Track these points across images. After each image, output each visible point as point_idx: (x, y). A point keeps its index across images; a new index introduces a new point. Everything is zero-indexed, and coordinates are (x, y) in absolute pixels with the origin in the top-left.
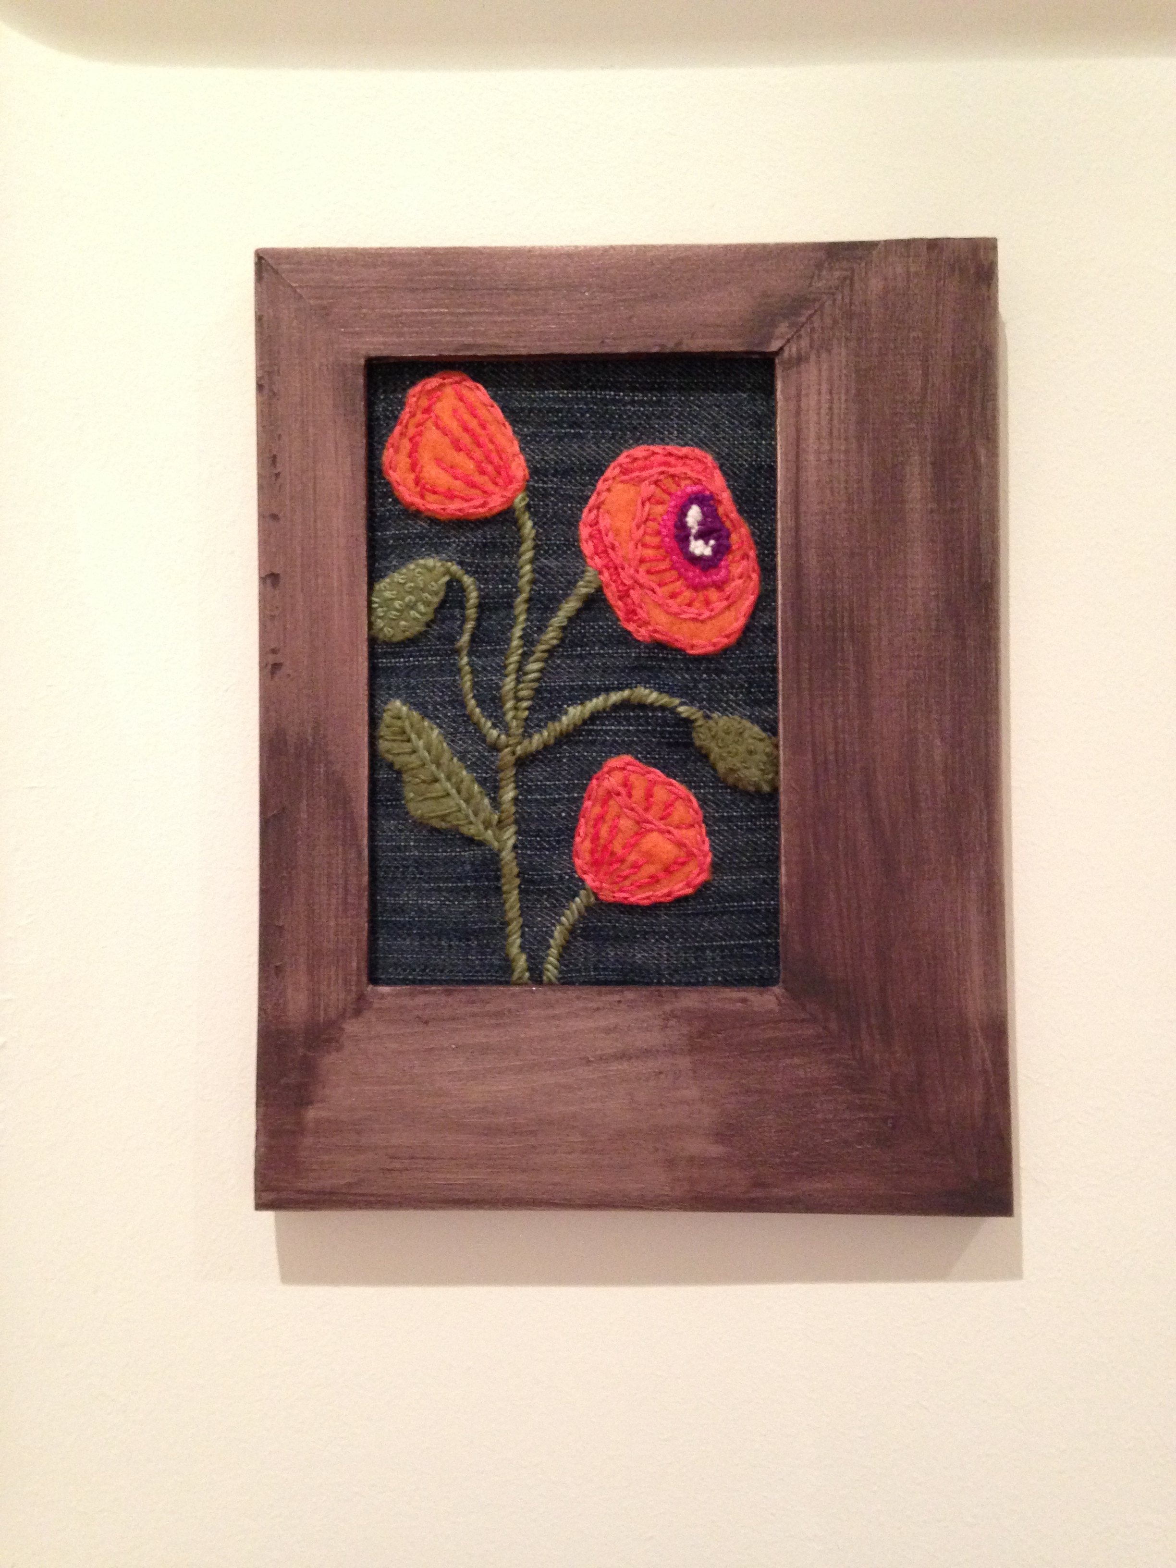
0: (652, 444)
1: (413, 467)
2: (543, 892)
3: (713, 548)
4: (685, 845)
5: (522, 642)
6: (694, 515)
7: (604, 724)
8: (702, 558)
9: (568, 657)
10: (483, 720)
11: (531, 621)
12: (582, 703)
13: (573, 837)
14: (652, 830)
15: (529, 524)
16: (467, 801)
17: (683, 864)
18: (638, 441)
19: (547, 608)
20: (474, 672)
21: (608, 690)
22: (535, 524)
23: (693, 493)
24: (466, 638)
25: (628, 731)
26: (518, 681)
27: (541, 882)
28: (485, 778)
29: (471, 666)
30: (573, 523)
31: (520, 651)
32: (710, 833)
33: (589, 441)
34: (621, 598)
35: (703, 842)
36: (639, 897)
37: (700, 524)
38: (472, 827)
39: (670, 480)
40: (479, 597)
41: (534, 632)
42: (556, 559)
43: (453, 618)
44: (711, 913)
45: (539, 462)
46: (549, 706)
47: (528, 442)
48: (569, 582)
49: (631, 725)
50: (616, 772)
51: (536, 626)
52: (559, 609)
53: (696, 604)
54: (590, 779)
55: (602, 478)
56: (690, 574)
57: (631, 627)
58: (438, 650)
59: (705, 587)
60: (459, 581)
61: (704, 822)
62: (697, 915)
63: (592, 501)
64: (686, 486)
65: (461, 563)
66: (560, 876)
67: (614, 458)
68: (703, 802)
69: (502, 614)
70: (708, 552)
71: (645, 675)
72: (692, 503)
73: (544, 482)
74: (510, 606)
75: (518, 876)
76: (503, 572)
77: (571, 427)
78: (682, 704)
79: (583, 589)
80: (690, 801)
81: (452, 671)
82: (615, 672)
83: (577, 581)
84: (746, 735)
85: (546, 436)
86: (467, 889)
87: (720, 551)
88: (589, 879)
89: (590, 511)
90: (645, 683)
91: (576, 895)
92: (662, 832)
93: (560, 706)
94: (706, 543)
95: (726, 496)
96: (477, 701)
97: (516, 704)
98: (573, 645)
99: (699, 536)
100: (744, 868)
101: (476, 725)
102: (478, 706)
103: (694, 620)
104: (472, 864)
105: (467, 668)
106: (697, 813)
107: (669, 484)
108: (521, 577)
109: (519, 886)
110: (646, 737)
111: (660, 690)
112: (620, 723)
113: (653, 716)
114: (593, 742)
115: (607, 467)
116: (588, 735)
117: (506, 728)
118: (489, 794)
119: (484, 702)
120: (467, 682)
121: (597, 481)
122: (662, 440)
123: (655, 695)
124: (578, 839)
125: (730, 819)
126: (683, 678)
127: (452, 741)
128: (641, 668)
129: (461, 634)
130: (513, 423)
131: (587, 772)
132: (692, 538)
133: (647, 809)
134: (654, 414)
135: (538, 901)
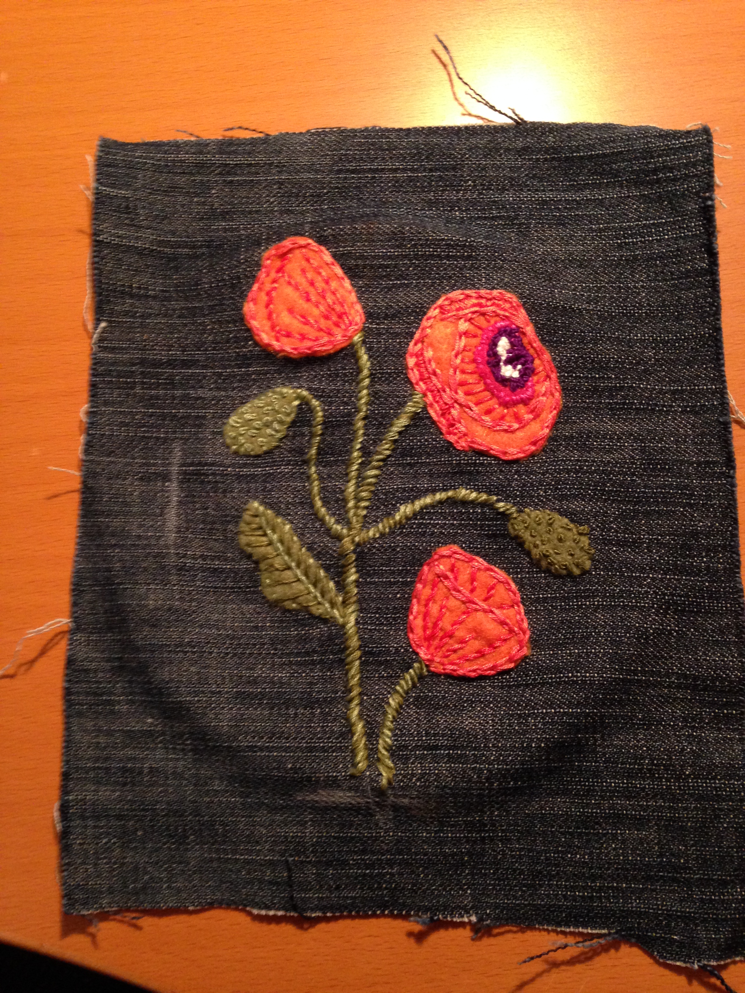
0: (465, 289)
1: (270, 316)
2: (380, 663)
3: (520, 371)
4: (507, 624)
5: (360, 454)
6: (503, 345)
7: (431, 519)
8: (510, 380)
9: (399, 465)
10: (327, 518)
11: (368, 435)
12: (413, 502)
13: (407, 616)
14: (476, 610)
15: (365, 357)
16: (315, 585)
17: (505, 640)
18: (453, 288)
19: (381, 424)
20: (321, 479)
21: (434, 491)
22: (370, 357)
23: (502, 327)
24: (314, 451)
25: (453, 524)
26: (358, 486)
27: (379, 653)
28: (329, 565)
29: (319, 474)
30: (401, 355)
31: (360, 461)
32: (528, 612)
33: (412, 289)
34: (443, 415)
35: (522, 620)
36: (466, 669)
37: (508, 352)
38: (320, 607)
39: (482, 318)
40: (324, 416)
41: (371, 445)
42: (388, 384)
43: (303, 435)
44: (531, 684)
45: (372, 308)
46: (384, 505)
47: (363, 292)
48: (399, 403)
49: (455, 519)
50: (445, 559)
51: (371, 439)
52: (391, 425)
53: (507, 418)
54: (421, 565)
55: (425, 317)
56: (502, 394)
57: (452, 439)
58: (290, 461)
59: (515, 403)
60: (307, 403)
61: (522, 602)
62: (518, 686)
63: (417, 336)
64: (496, 323)
65: (309, 389)
66: (397, 649)
67: (433, 302)
68: (521, 584)
69: (344, 430)
70: (516, 374)
71: (466, 478)
72: (501, 335)
73: (377, 324)
74: (351, 423)
75: (359, 649)
76: (344, 397)
77: (397, 279)
78: (498, 501)
79: (410, 408)
80: (509, 585)
81: (302, 479)
82: (440, 477)
83: (406, 403)
84: (555, 526)
85: (377, 288)
86: (313, 663)
87: (527, 373)
88: (423, 653)
89: (416, 344)
90: (466, 484)
91: (410, 667)
92: (485, 611)
93: (394, 505)
94: (515, 367)
95: (530, 330)
96: (323, 502)
97: (356, 503)
98: (403, 455)
99: (508, 361)
100: (561, 644)
101: (322, 521)
102: (323, 506)
103: (506, 431)
104: (319, 639)
105: (315, 475)
106: (515, 594)
107: (481, 321)
108: (359, 400)
109: (360, 658)
110: (469, 530)
111: (478, 490)
112: (445, 518)
113: (474, 512)
114: (424, 534)
115: (428, 309)
116: (419, 528)
117: (348, 523)
118: (333, 579)
119: (329, 503)
120: (316, 487)
121: (421, 320)
122: (474, 285)
123: (474, 495)
124: (411, 617)
125: (545, 599)
126: (498, 478)
127: (302, 534)
128: (462, 473)
129: (310, 448)
130: (351, 278)
131: (419, 560)
132: (502, 364)
133: (472, 591)
134: (466, 267)
135: (377, 671)
